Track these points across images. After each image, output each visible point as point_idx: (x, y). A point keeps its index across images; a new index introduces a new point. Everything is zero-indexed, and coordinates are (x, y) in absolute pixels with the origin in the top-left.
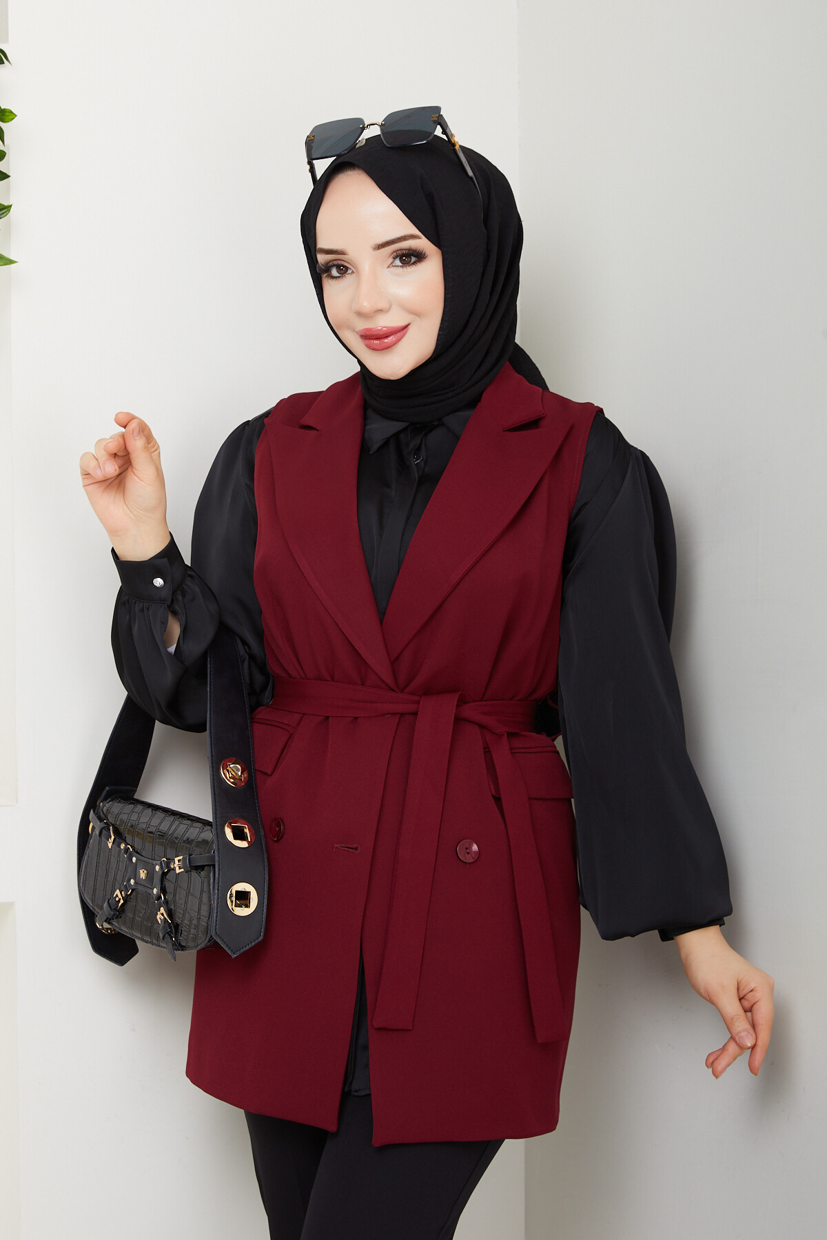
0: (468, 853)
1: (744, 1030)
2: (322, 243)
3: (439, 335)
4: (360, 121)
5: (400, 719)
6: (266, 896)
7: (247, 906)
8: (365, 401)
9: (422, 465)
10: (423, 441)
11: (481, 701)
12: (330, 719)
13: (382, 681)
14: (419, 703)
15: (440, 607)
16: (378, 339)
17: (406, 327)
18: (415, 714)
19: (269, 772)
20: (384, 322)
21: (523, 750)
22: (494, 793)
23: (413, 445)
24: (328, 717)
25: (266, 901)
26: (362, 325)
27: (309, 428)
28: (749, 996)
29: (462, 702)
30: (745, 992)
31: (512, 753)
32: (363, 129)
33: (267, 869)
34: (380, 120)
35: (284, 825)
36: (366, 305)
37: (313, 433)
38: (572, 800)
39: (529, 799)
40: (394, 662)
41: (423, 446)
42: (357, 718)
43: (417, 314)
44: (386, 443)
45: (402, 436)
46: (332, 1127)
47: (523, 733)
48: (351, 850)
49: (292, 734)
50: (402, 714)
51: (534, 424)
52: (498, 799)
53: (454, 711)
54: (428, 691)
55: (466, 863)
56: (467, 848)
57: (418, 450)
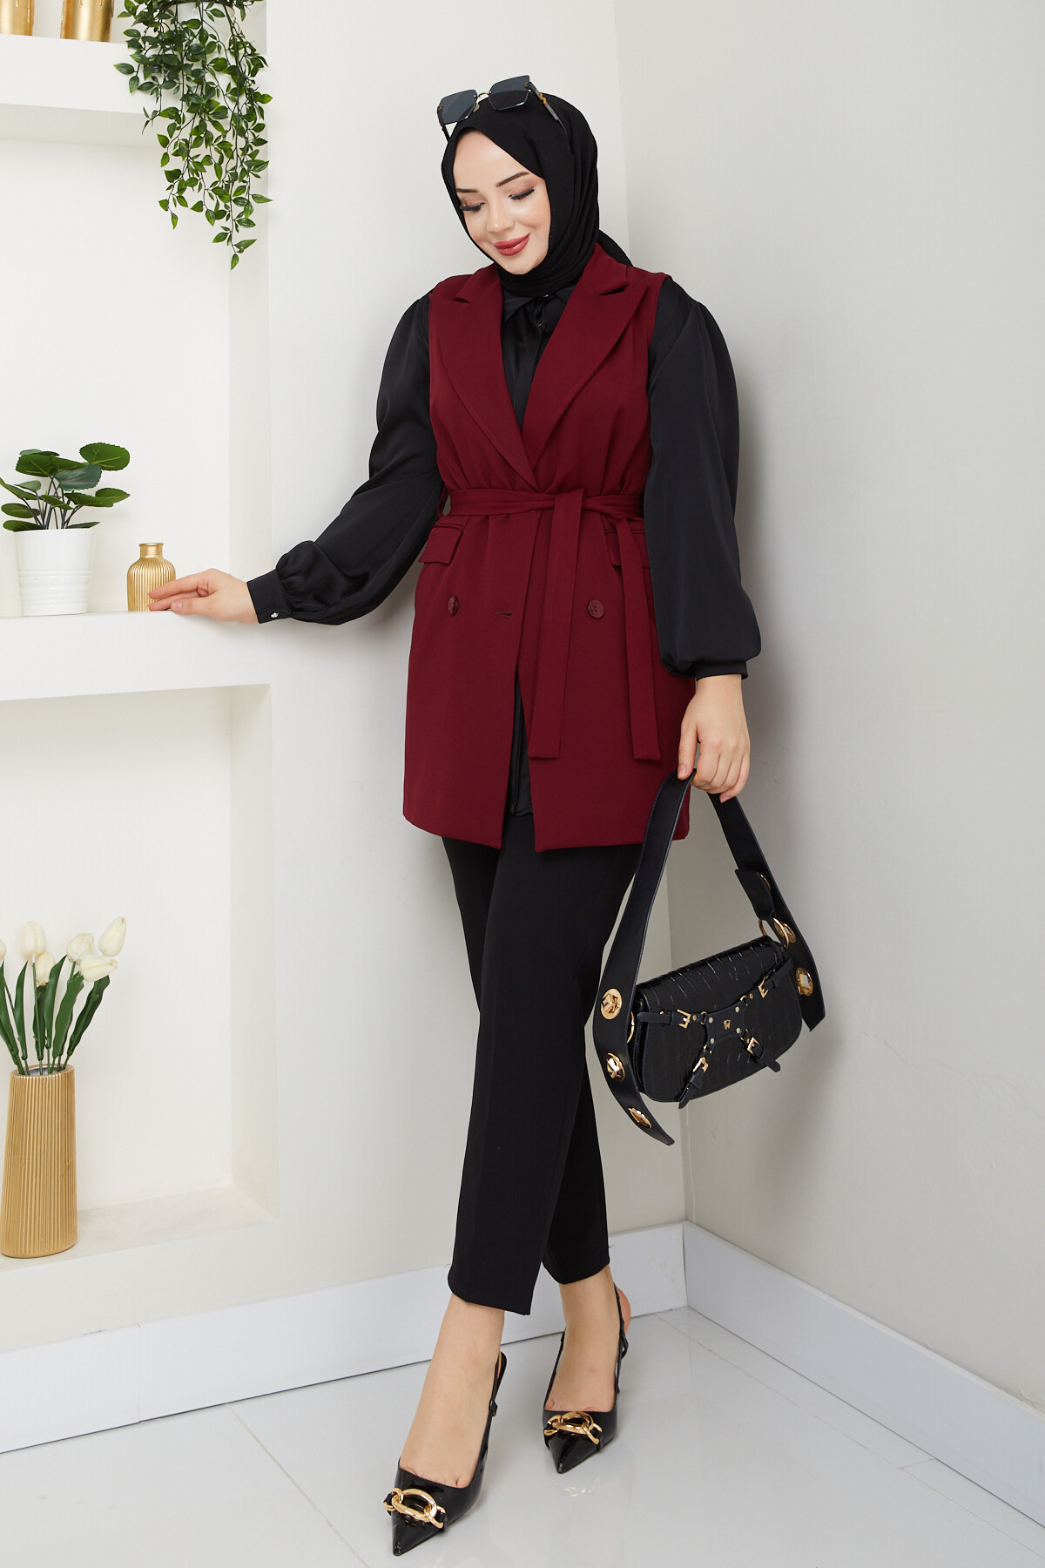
0: (597, 611)
2: (460, 185)
3: (549, 238)
4: (473, 92)
5: (542, 513)
8: (502, 286)
9: (544, 327)
10: (543, 310)
11: (601, 495)
12: (490, 517)
13: (528, 484)
14: (555, 499)
16: (509, 249)
17: (527, 237)
18: (552, 508)
19: (448, 563)
20: (511, 237)
22: (614, 563)
23: (535, 312)
24: (488, 516)
26: (495, 241)
27: (462, 300)
29: (586, 497)
31: (631, 532)
32: (477, 98)
34: (488, 91)
35: (458, 601)
36: (497, 226)
37: (465, 304)
40: (535, 470)
41: (543, 313)
42: (509, 514)
43: (534, 227)
44: (517, 312)
45: (528, 308)
46: (498, 845)
47: (635, 518)
48: (506, 616)
49: (463, 531)
50: (543, 509)
51: (621, 289)
52: (618, 568)
53: (581, 504)
54: (560, 490)
55: (596, 618)
56: (595, 607)
57: (539, 316)
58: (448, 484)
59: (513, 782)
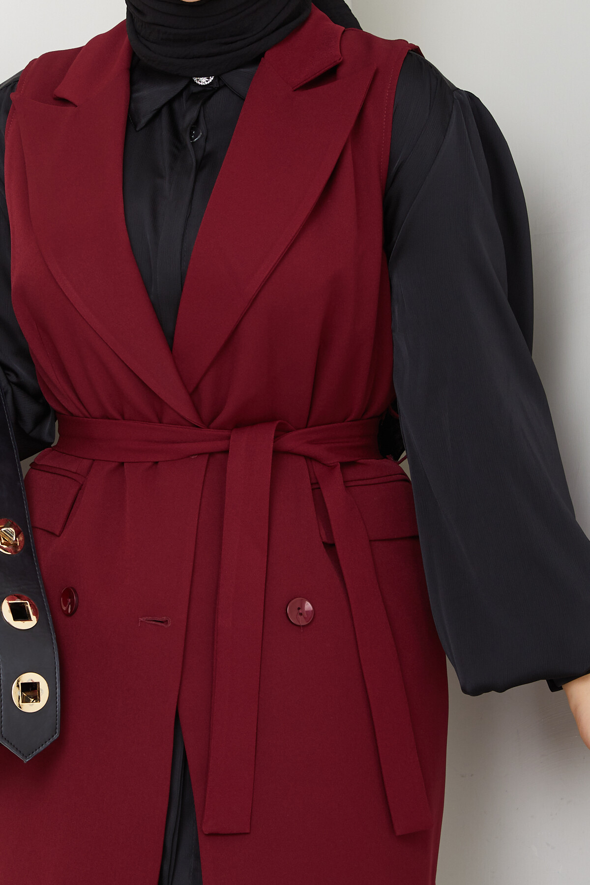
0: (301, 614)
5: (208, 460)
6: (58, 685)
7: (37, 698)
10: (202, 112)
11: (306, 428)
12: (125, 464)
13: (182, 417)
14: (229, 438)
15: (237, 327)
18: (226, 452)
19: (58, 531)
21: (361, 483)
22: (325, 540)
23: (189, 115)
24: (122, 464)
25: (58, 690)
27: (64, 101)
29: (281, 431)
31: (346, 487)
33: (56, 653)
35: (77, 596)
37: (70, 109)
39: (370, 541)
40: (193, 394)
41: (202, 119)
42: (156, 463)
44: (158, 113)
45: (176, 105)
47: (362, 461)
48: (159, 624)
49: (82, 485)
50: (211, 454)
51: (330, 74)
52: (330, 547)
53: (272, 446)
54: (240, 423)
55: (299, 626)
56: (299, 609)
57: (195, 125)
58: (52, 404)
59: (166, 868)
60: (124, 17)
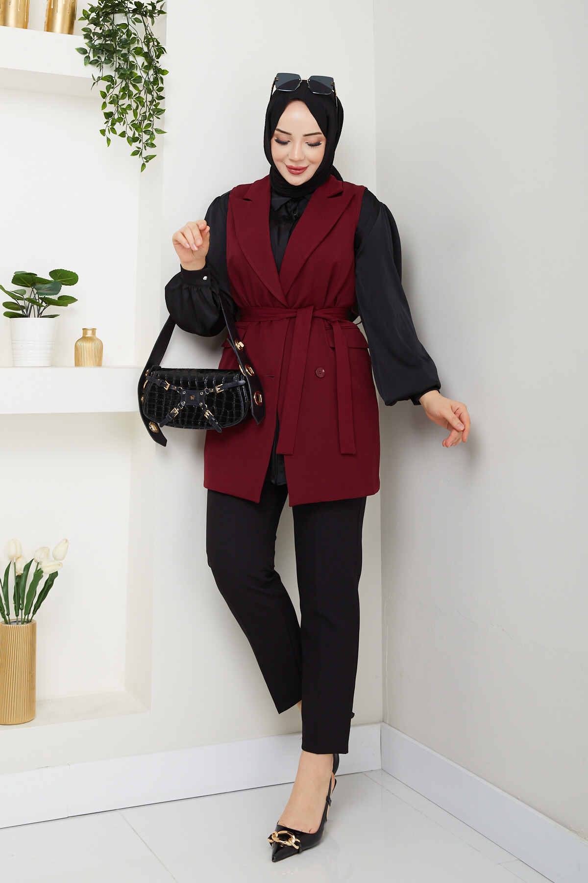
0: (321, 374)
1: (458, 424)
5: (290, 320)
8: (271, 187)
9: (297, 215)
10: (298, 206)
11: (323, 309)
12: (261, 322)
13: (282, 304)
14: (297, 312)
16: (295, 170)
17: (307, 167)
18: (296, 317)
22: (331, 346)
23: (293, 207)
27: (247, 200)
28: (458, 412)
30: (455, 410)
36: (296, 157)
37: (249, 202)
38: (368, 349)
39: (348, 348)
40: (286, 296)
41: (297, 208)
42: (272, 321)
43: (313, 162)
44: (280, 206)
47: (343, 321)
48: (271, 378)
49: (247, 331)
51: (339, 195)
52: (333, 349)
53: (312, 314)
55: (320, 378)
56: (320, 372)
57: (295, 210)
60: (268, 173)
